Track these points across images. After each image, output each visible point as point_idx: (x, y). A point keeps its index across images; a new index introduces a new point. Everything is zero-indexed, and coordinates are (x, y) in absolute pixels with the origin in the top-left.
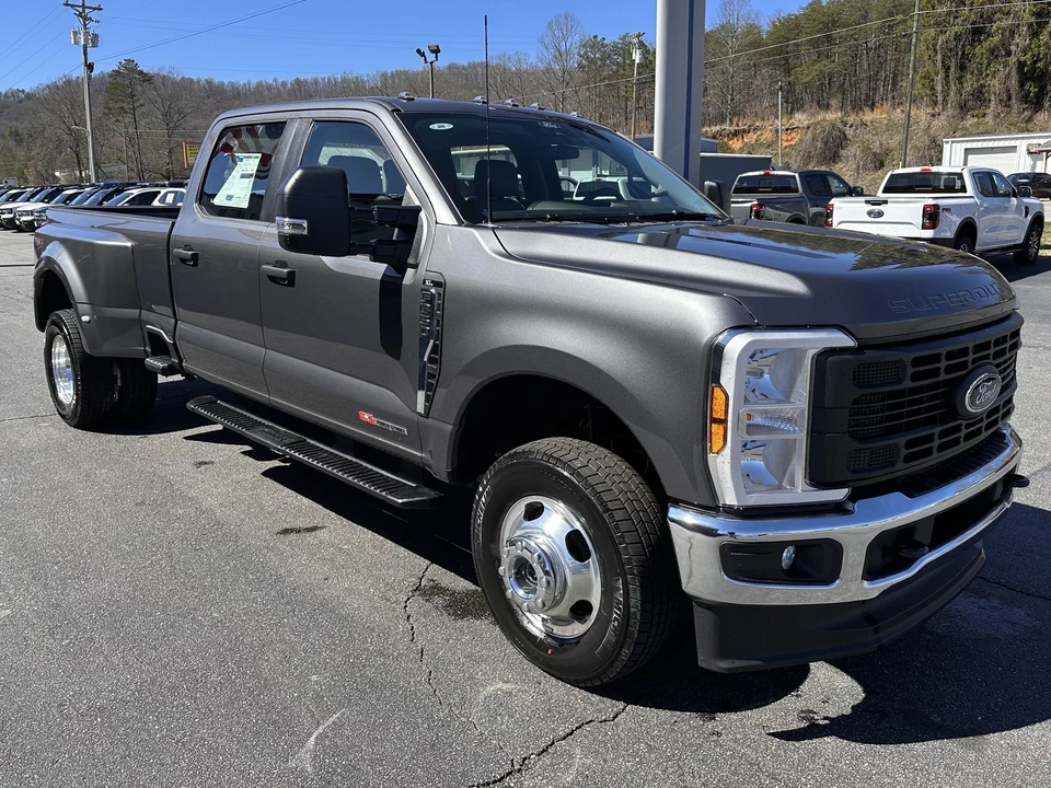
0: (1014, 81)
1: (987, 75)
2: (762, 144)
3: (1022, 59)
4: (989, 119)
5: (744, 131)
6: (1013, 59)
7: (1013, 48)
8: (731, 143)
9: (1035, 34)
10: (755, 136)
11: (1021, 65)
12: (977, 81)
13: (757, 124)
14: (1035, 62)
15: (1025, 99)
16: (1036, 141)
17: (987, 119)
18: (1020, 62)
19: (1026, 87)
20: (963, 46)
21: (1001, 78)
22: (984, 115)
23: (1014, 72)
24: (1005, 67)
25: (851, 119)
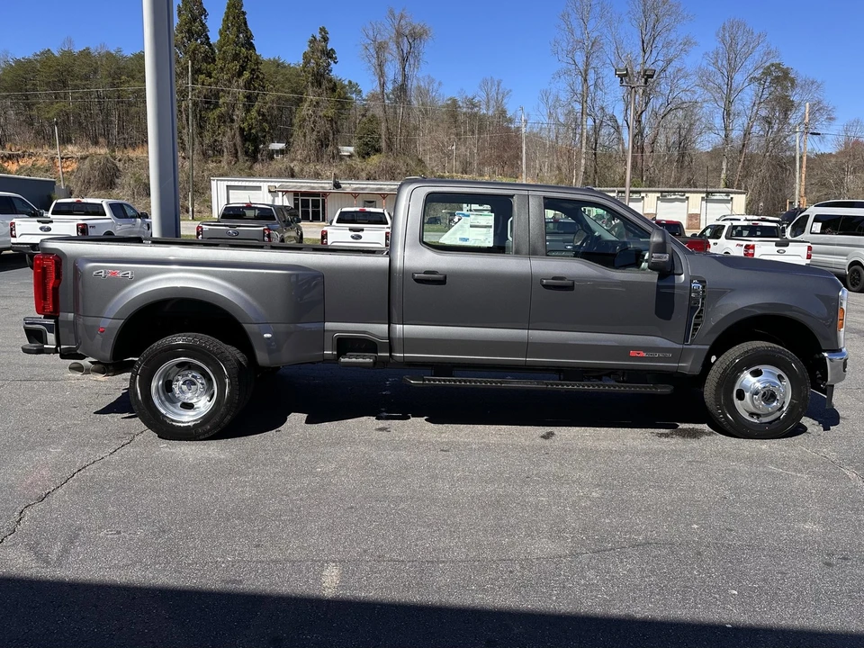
0: (238, 140)
1: (219, 134)
2: (39, 169)
3: (242, 126)
4: (224, 164)
5: (18, 155)
6: (236, 125)
7: (235, 117)
8: (6, 164)
9: (248, 110)
10: (31, 161)
11: (242, 130)
12: (212, 136)
13: (31, 151)
14: (250, 129)
15: (246, 153)
16: (272, 184)
17: (223, 164)
18: (241, 128)
19: (246, 145)
20: (200, 111)
21: (228, 138)
22: (220, 162)
23: (237, 134)
24: (231, 130)
25: (118, 154)
